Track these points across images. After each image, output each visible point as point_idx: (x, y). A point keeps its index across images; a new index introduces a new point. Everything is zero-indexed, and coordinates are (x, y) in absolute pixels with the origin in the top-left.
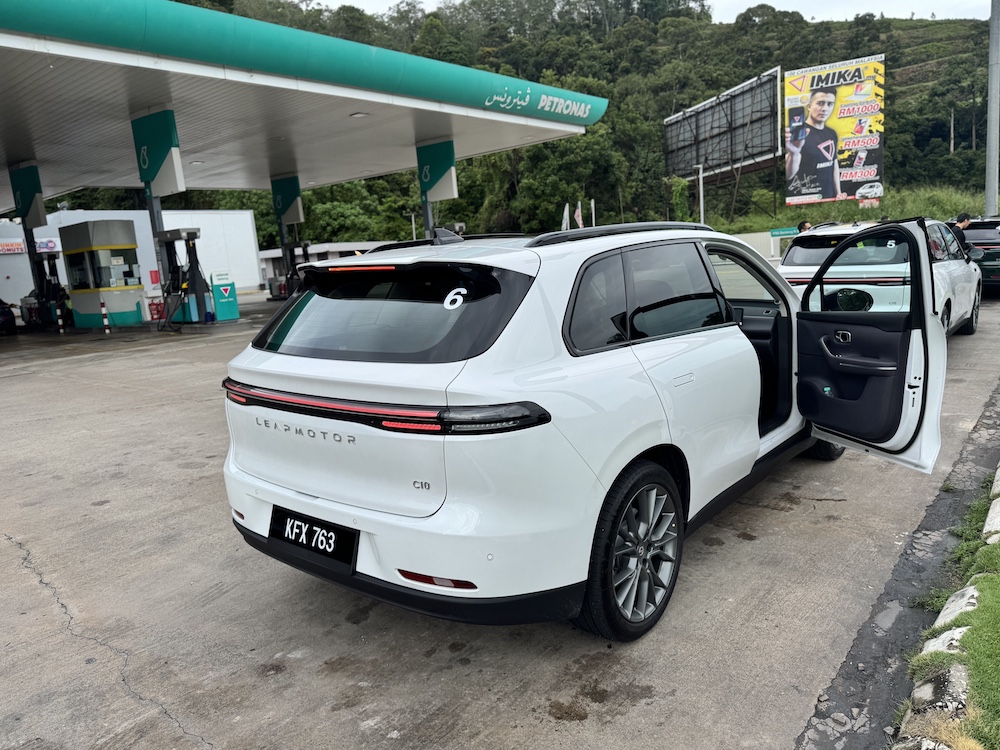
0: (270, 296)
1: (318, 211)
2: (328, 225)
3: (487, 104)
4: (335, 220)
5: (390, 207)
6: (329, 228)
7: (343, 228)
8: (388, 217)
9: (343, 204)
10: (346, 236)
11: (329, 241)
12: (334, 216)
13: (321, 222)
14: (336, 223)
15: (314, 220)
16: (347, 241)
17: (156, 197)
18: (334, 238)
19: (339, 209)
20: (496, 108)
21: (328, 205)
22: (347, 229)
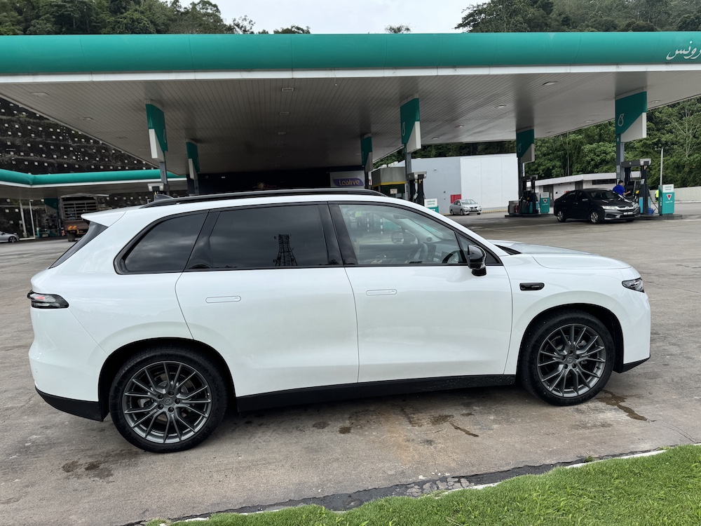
0: (508, 214)
1: (586, 150)
2: (592, 160)
3: (668, 58)
4: (598, 156)
5: (645, 143)
6: (592, 162)
7: (604, 162)
8: (642, 152)
9: (607, 144)
10: (605, 168)
11: (591, 172)
12: (598, 153)
13: (587, 158)
14: (599, 158)
15: (583, 157)
16: (606, 172)
17: (409, 153)
18: (596, 170)
19: (602, 148)
20: (680, 60)
21: (594, 145)
22: (608, 163)
